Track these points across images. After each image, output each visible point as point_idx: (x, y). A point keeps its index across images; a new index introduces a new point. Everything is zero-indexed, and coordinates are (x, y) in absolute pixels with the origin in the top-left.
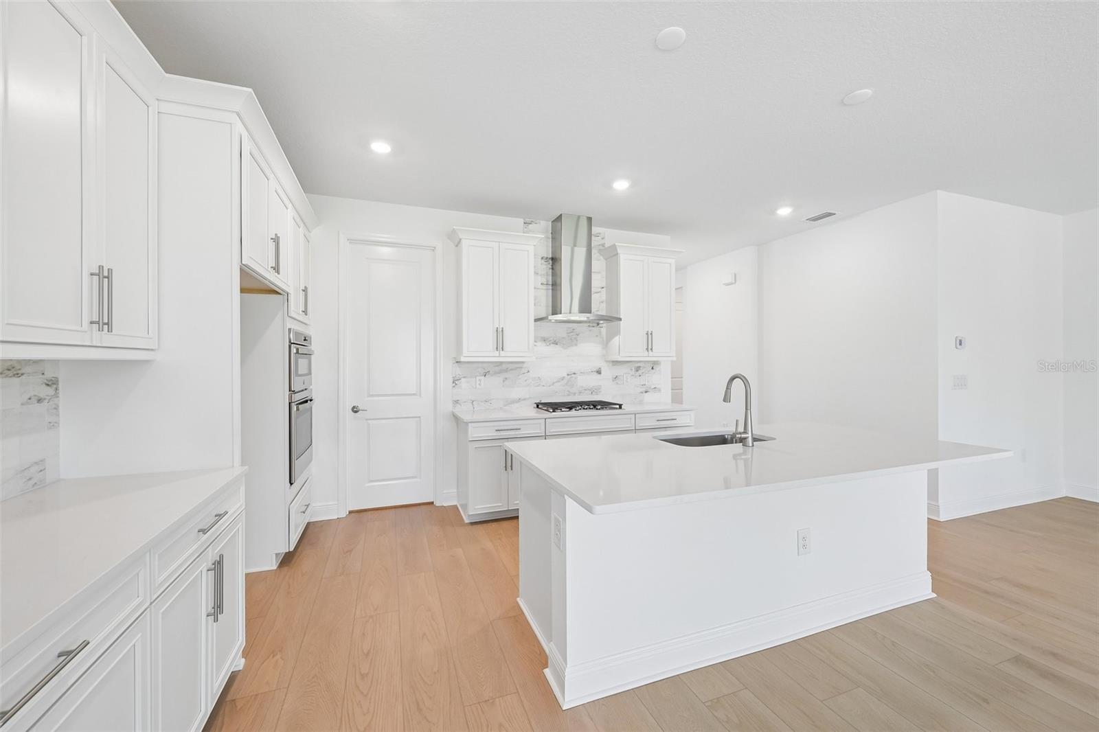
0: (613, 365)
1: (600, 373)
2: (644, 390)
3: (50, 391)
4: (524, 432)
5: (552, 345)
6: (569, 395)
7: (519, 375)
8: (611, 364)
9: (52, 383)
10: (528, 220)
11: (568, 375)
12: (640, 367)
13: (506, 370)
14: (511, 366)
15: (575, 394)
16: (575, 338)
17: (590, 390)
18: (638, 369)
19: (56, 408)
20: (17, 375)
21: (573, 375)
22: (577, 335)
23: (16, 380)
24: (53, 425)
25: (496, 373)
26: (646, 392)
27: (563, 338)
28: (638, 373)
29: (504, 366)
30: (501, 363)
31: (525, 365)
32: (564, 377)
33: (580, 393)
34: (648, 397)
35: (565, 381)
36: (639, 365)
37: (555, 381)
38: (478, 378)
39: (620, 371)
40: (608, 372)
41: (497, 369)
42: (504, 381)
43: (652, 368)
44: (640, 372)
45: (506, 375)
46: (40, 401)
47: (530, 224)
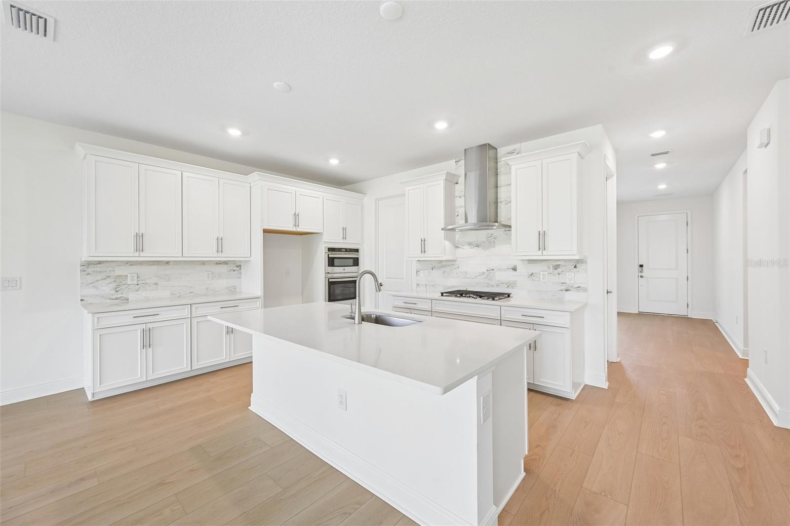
0: (529, 263)
1: (516, 270)
2: (564, 287)
3: (238, 268)
4: (419, 306)
5: (475, 248)
6: (488, 287)
7: (452, 270)
8: (527, 262)
9: (239, 266)
10: (458, 159)
11: (487, 271)
12: (559, 265)
13: (444, 266)
14: (447, 263)
15: (493, 286)
16: (494, 241)
17: (506, 284)
18: (556, 267)
19: (241, 273)
20: (226, 264)
21: (492, 271)
22: (495, 238)
23: (226, 265)
24: (240, 277)
25: (439, 268)
26: (566, 290)
27: (484, 242)
28: (556, 272)
29: (444, 263)
30: (442, 261)
31: (456, 263)
32: (484, 272)
33: (498, 285)
34: (568, 296)
35: (485, 275)
36: (558, 263)
37: (478, 275)
38: (429, 270)
39: (535, 268)
40: (522, 269)
41: (439, 265)
42: (443, 273)
43: (575, 267)
44: (559, 270)
45: (444, 269)
46: (234, 271)
47: (459, 161)
